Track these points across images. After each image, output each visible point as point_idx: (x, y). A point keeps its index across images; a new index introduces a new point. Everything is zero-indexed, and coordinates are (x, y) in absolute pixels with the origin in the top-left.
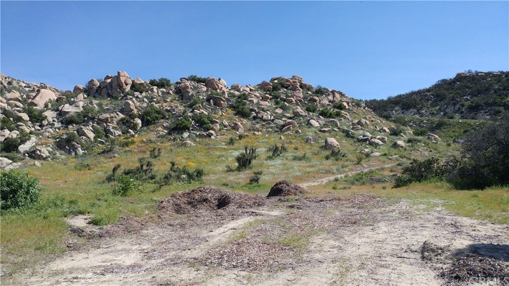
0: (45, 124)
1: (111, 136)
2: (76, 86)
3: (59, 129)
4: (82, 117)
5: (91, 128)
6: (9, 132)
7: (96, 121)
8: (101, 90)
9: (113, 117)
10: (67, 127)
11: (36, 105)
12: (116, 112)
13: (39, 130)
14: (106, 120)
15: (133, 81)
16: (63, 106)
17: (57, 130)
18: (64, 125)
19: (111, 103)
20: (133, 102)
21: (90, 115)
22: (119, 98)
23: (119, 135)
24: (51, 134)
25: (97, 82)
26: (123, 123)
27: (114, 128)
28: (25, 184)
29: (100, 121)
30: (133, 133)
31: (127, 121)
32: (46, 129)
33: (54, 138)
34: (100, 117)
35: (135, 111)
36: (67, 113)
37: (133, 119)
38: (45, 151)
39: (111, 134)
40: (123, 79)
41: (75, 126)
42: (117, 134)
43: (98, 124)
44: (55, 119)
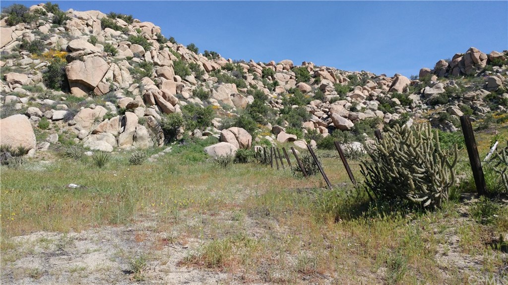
0: (414, 106)
1: (479, 113)
2: (422, 69)
3: (427, 110)
4: (446, 97)
5: (458, 107)
6: (391, 115)
7: (462, 100)
8: (452, 69)
9: (478, 95)
10: (434, 108)
11: (397, 90)
12: (479, 89)
13: (410, 112)
14: (472, 99)
15: (488, 56)
16: (423, 89)
17: (425, 111)
18: (431, 106)
19: (470, 81)
20: (498, 77)
21: (454, 95)
22: (476, 75)
23: (488, 112)
24: (422, 115)
25: (445, 62)
26: (490, 100)
27: (481, 105)
29: (466, 100)
30: (505, 109)
31: (494, 97)
32: (416, 110)
33: (425, 117)
34: (466, 96)
35: (502, 87)
36: (431, 95)
37: (501, 94)
39: (480, 111)
40: (477, 56)
41: (440, 106)
42: (486, 111)
43: (464, 102)
44: (420, 101)
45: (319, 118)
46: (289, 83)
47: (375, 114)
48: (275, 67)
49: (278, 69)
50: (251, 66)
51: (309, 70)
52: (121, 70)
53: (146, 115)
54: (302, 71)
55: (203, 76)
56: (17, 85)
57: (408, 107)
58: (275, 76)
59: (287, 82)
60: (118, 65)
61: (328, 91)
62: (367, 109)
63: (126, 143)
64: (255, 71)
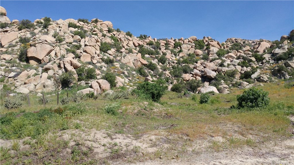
0: (264, 62)
2: (282, 36)
3: (273, 64)
4: (287, 55)
6: (246, 68)
10: (278, 63)
11: (259, 52)
13: (261, 66)
16: (274, 50)
17: (272, 65)
18: (276, 61)
21: (293, 53)
24: (268, 67)
28: (261, 95)
32: (265, 65)
33: (270, 69)
36: (277, 54)
38: (265, 78)
41: (283, 61)
44: (270, 59)
45: (200, 71)
46: (190, 50)
47: (235, 68)
48: (184, 41)
49: (185, 42)
50: (168, 41)
51: (205, 41)
52: (60, 50)
53: (54, 74)
54: (200, 43)
55: (121, 50)
56: (3, 60)
57: (261, 62)
58: (182, 47)
59: (189, 50)
60: (60, 47)
61: (211, 54)
62: (231, 65)
63: (40, 89)
64: (169, 44)
